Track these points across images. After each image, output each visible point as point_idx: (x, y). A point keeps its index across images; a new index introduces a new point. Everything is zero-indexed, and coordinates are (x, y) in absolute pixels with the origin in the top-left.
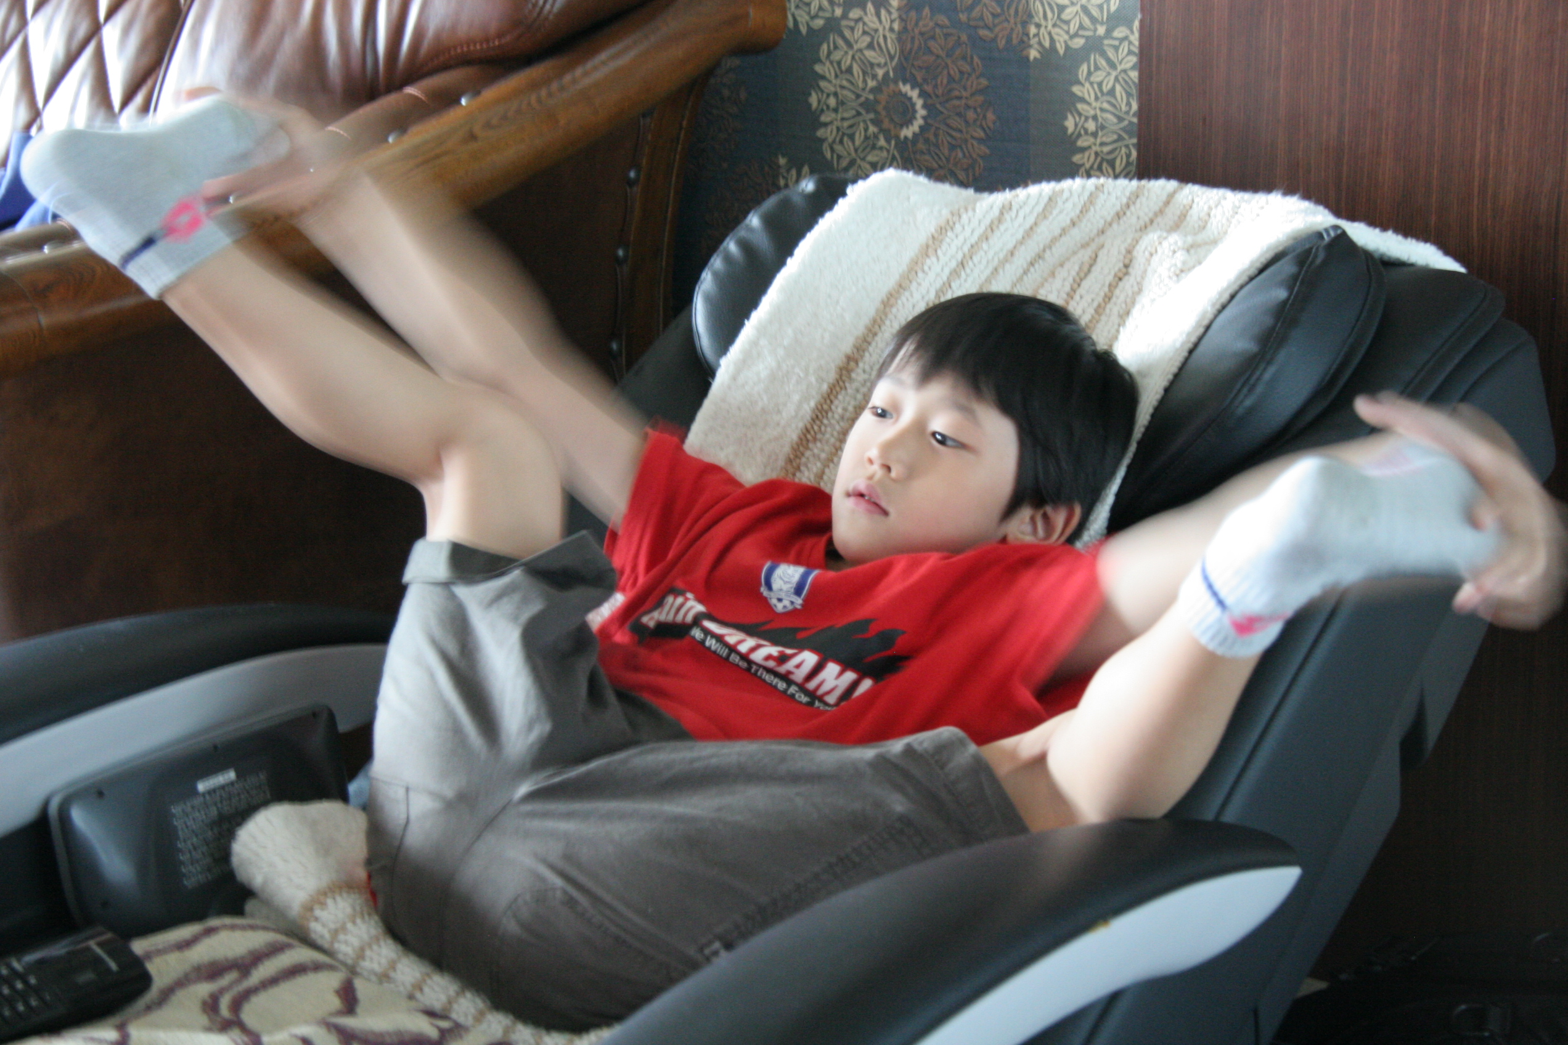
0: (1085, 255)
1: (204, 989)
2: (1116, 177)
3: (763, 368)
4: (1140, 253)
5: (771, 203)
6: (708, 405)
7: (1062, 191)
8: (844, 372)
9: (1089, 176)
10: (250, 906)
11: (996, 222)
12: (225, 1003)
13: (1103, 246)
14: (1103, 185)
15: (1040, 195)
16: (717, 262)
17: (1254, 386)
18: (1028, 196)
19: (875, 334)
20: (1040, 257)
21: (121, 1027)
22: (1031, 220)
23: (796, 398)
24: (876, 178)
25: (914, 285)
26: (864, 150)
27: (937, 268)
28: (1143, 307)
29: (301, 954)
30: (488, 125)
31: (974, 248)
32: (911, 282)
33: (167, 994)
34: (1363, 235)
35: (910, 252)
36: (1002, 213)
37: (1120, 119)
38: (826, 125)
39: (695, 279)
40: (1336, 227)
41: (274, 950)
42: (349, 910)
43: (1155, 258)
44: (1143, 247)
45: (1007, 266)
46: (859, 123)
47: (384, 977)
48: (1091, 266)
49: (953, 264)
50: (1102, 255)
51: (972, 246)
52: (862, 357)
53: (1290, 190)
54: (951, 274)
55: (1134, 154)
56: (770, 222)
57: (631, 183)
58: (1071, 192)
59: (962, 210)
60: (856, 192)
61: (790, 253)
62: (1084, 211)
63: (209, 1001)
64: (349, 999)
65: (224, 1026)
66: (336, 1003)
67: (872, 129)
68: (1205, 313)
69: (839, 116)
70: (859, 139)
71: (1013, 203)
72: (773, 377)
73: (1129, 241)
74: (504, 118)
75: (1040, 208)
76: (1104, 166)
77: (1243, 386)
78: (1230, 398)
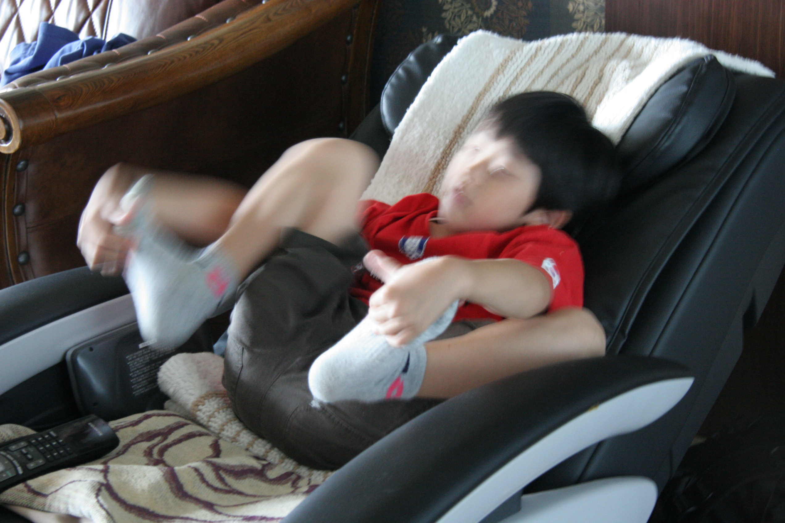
0: (579, 73)
1: (145, 445)
2: (594, 32)
3: (416, 132)
4: (607, 71)
5: (419, 49)
6: (389, 152)
7: (567, 40)
8: (457, 134)
9: (580, 32)
10: (167, 404)
11: (533, 57)
12: (156, 451)
13: (588, 68)
14: (588, 38)
15: (556, 42)
16: (393, 79)
17: (670, 135)
18: (550, 43)
19: (473, 115)
20: (556, 74)
21: (105, 463)
22: (551, 55)
23: (433, 147)
24: (472, 35)
25: (492, 89)
26: (466, 23)
27: (503, 80)
28: (609, 97)
29: (192, 428)
30: (276, 14)
31: (522, 70)
32: (490, 88)
33: (127, 447)
35: (490, 73)
36: (536, 52)
37: (596, 4)
38: (446, 11)
39: (381, 88)
40: (711, 55)
41: (180, 426)
42: (216, 406)
43: (615, 74)
44: (609, 68)
45: (539, 79)
46: (463, 10)
47: (234, 440)
48: (582, 79)
49: (512, 78)
50: (588, 73)
51: (521, 69)
52: (466, 126)
53: (684, 36)
54: (510, 83)
55: (603, 22)
56: (419, 58)
57: (348, 43)
58: (572, 41)
59: (516, 51)
60: (462, 42)
61: (429, 74)
62: (579, 49)
63: (147, 450)
64: (217, 450)
65: (156, 463)
66: (210, 452)
67: (470, 12)
68: (642, 99)
69: (453, 6)
70: (463, 17)
71: (542, 47)
72: (421, 137)
73: (601, 65)
74: (284, 9)
75: (556, 48)
76: (588, 27)
77: (665, 135)
78: (658, 142)
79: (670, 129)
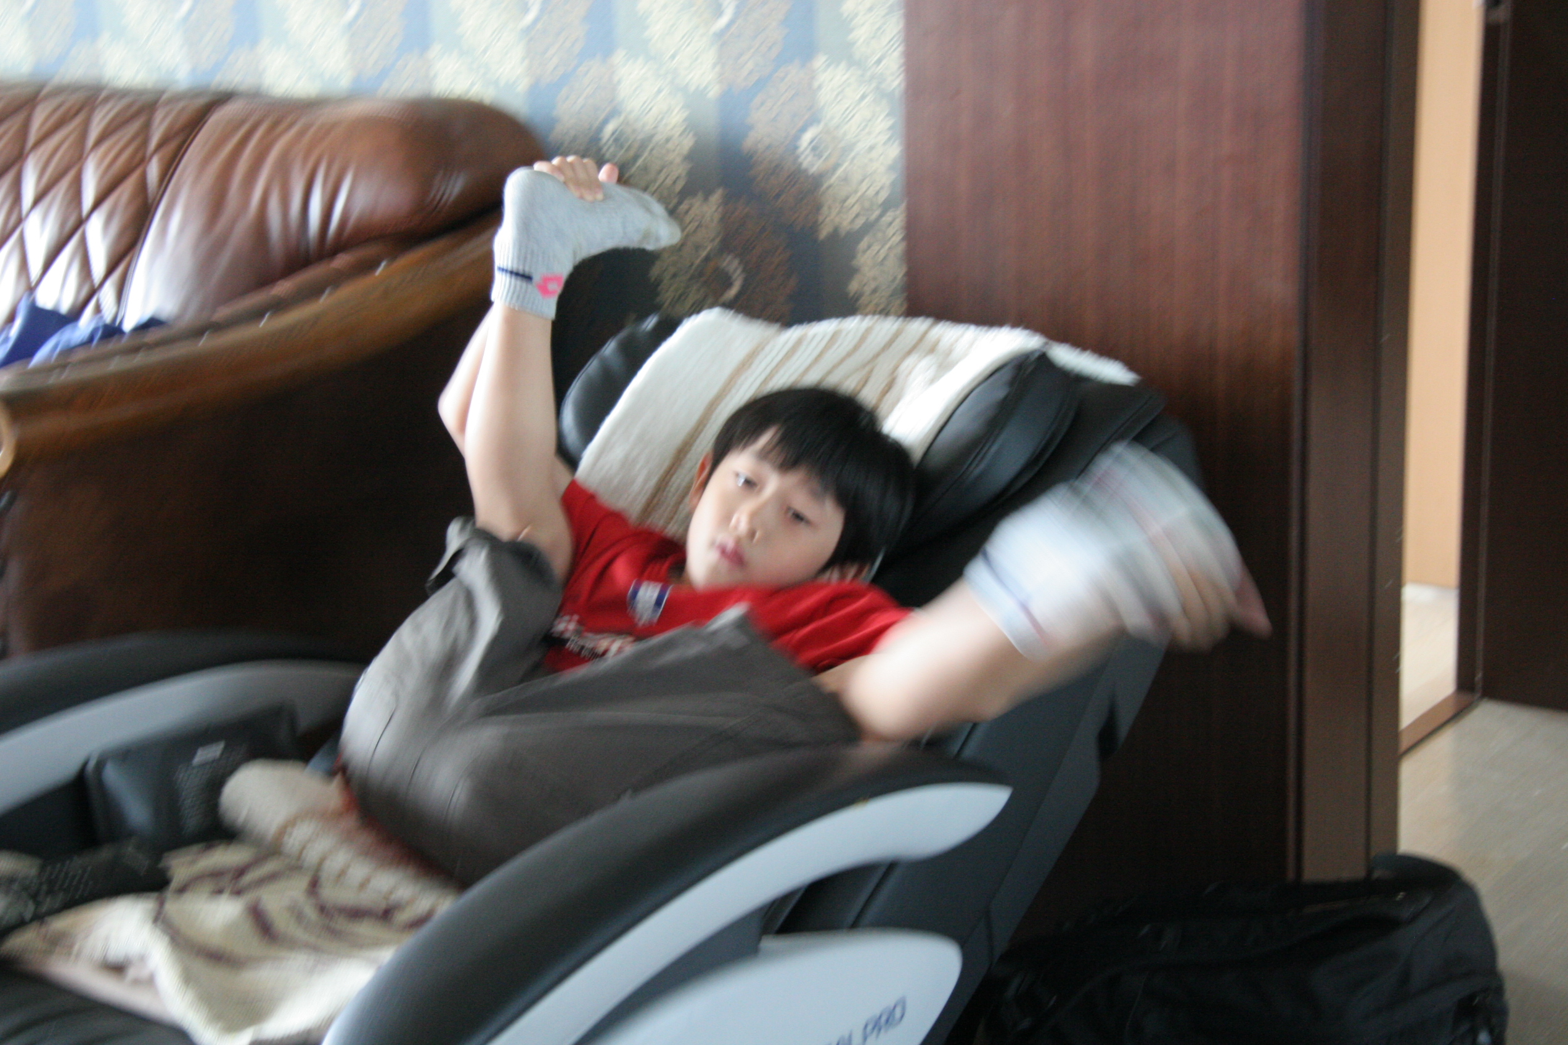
0: (862, 374)
4: (902, 371)
5: (623, 334)
8: (680, 457)
11: (793, 350)
13: (874, 369)
14: (876, 323)
15: (828, 330)
17: (984, 457)
18: (818, 332)
19: (703, 428)
22: (820, 348)
25: (731, 394)
27: (749, 382)
29: (277, 865)
30: (400, 286)
31: (777, 368)
32: (729, 391)
34: (1066, 356)
40: (1042, 349)
41: (257, 863)
43: (913, 375)
44: (905, 367)
47: (342, 874)
48: (867, 380)
50: (874, 373)
52: (694, 444)
53: (1015, 324)
54: (759, 386)
56: (622, 348)
58: (850, 330)
59: (770, 339)
60: (689, 324)
62: (861, 342)
67: (703, 290)
71: (806, 337)
73: (893, 366)
74: (413, 280)
75: (829, 337)
78: (965, 467)
79: (982, 449)
